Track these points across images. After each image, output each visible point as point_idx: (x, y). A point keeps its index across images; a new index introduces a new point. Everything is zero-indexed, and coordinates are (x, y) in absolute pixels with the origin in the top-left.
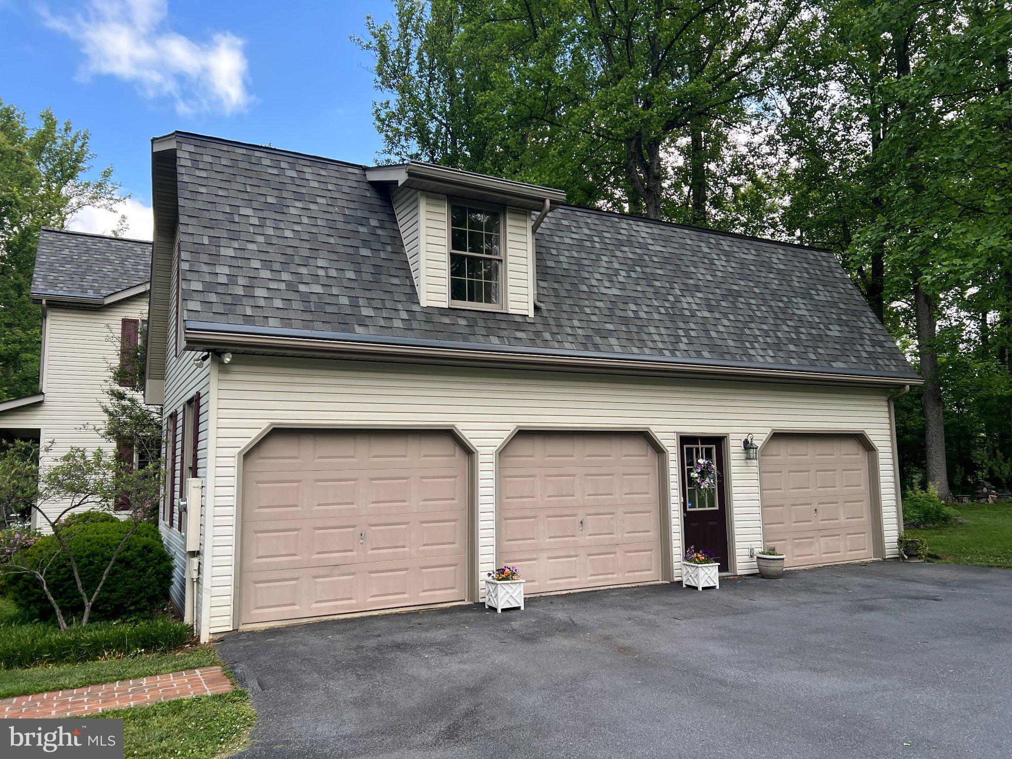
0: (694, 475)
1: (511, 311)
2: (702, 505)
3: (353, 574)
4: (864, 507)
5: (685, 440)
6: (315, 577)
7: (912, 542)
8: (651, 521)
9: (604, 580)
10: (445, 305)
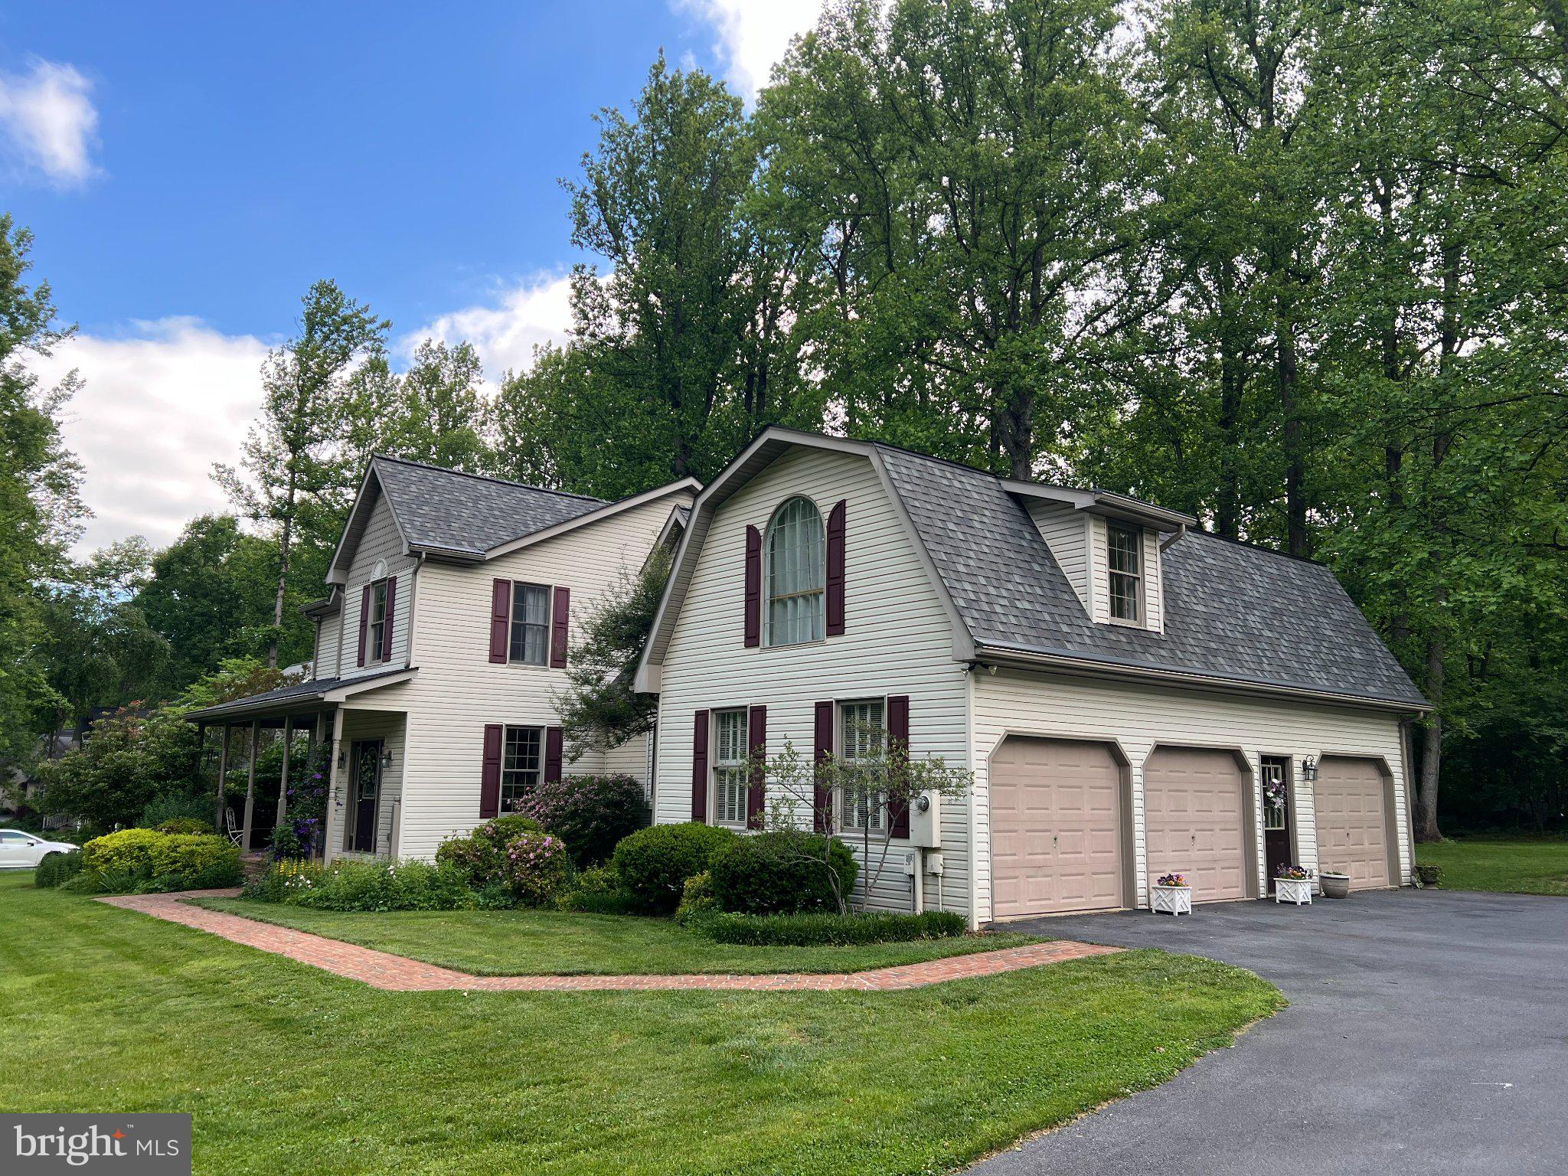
0: (1270, 794)
1: (1149, 628)
2: (1273, 826)
3: (1050, 876)
4: (1381, 833)
5: (1265, 759)
6: (1028, 877)
7: (1432, 869)
8: (1236, 838)
9: (1208, 895)
10: (1107, 622)
